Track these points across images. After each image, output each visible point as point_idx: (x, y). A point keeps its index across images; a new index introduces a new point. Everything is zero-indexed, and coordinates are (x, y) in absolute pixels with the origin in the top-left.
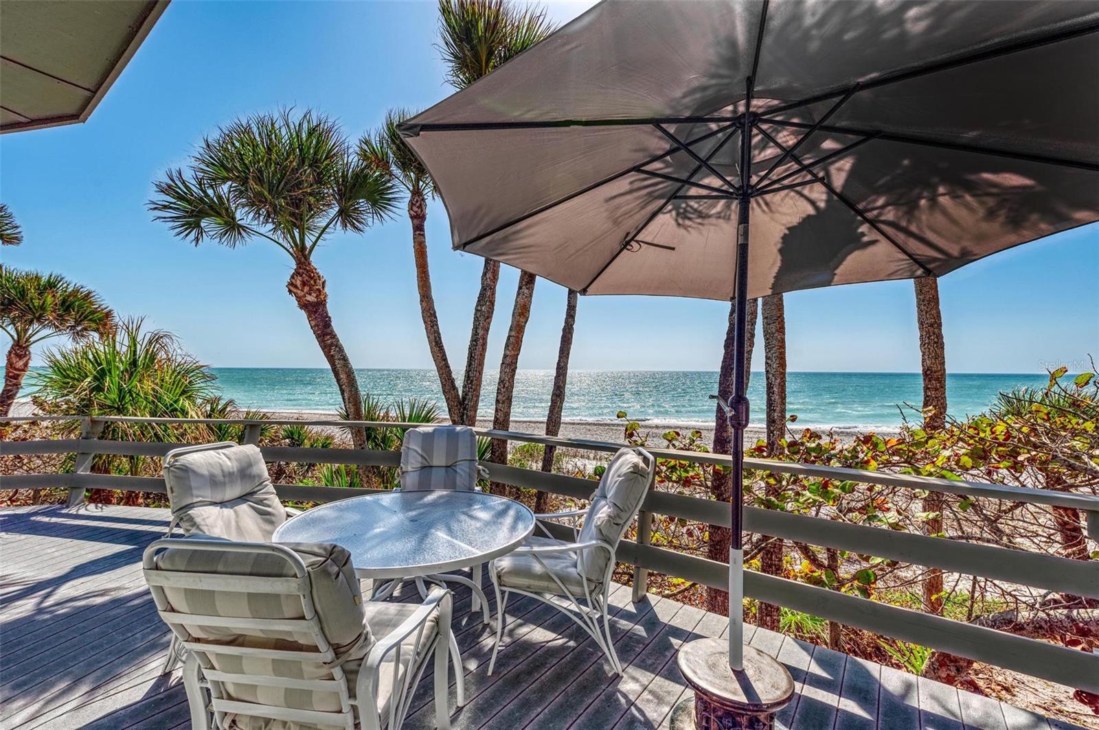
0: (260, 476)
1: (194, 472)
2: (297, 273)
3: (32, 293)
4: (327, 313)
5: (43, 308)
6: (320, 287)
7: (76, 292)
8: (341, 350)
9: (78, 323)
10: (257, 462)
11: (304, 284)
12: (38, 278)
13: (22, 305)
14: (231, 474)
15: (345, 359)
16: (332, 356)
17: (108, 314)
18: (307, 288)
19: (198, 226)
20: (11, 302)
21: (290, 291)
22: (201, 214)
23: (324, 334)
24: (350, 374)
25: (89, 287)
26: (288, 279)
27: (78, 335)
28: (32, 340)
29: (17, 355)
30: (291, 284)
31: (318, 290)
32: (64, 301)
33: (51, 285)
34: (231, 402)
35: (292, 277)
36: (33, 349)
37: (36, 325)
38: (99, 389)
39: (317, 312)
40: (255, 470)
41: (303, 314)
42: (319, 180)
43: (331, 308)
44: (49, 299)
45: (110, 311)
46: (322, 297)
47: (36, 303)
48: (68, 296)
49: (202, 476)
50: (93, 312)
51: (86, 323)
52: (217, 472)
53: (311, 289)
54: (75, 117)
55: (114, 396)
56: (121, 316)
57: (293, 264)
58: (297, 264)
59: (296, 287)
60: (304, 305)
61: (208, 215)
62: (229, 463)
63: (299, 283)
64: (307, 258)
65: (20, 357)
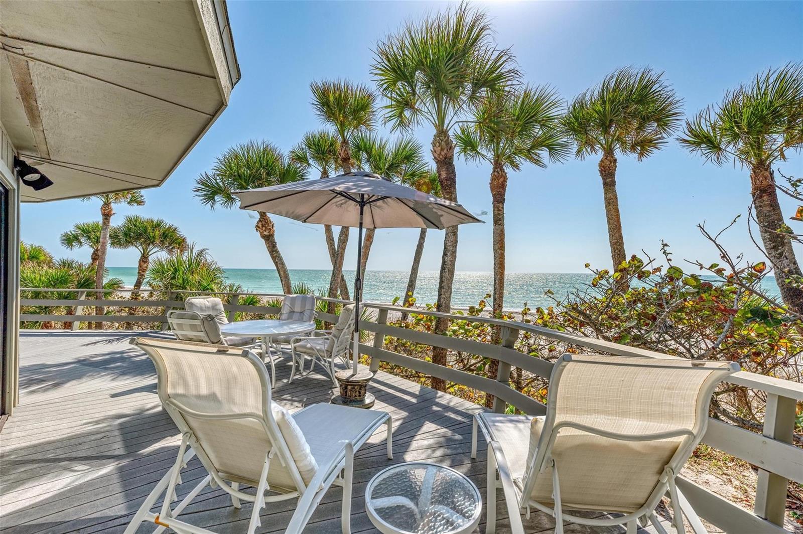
0: (220, 310)
1: (195, 305)
2: (260, 221)
3: (150, 230)
4: (274, 240)
5: (154, 237)
6: (271, 228)
7: (170, 227)
8: (281, 259)
9: (170, 245)
10: (219, 304)
11: (263, 226)
12: (152, 221)
13: (145, 235)
14: (208, 307)
15: (283, 264)
16: (277, 262)
17: (184, 240)
18: (264, 228)
19: (213, 198)
20: (141, 234)
21: (257, 230)
22: (214, 193)
23: (273, 251)
24: (285, 271)
25: (175, 225)
26: (256, 223)
27: (170, 252)
28: (150, 253)
29: (143, 261)
30: (257, 226)
31: (270, 229)
32: (164, 233)
33: (158, 225)
34: (239, 287)
35: (258, 223)
36: (150, 258)
37: (151, 246)
38: (174, 278)
39: (269, 239)
40: (218, 307)
41: (263, 241)
42: (268, 174)
43: (277, 238)
44: (157, 233)
45: (185, 238)
46: (271, 232)
47: (151, 234)
48: (166, 231)
49: (197, 307)
50: (177, 239)
51: (173, 245)
52: (203, 306)
53: (267, 229)
54: (157, 185)
55: (181, 281)
56: (189, 241)
57: (258, 217)
58: (260, 216)
59: (259, 227)
60: (263, 237)
61: (218, 193)
62: (207, 303)
63: (260, 226)
65: (145, 262)
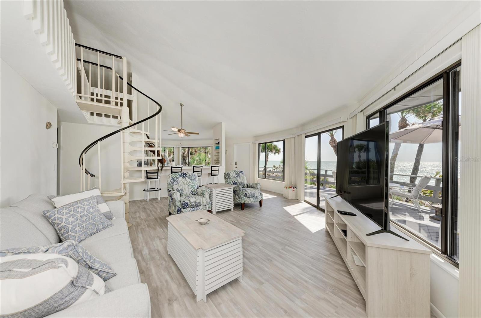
2: (331, 140)
11: (333, 142)
18: (334, 143)
26: (329, 141)
35: (330, 141)
53: (335, 143)
57: (330, 138)
58: (331, 138)
59: (331, 143)
60: (333, 147)
63: (332, 142)
64: (333, 136)
